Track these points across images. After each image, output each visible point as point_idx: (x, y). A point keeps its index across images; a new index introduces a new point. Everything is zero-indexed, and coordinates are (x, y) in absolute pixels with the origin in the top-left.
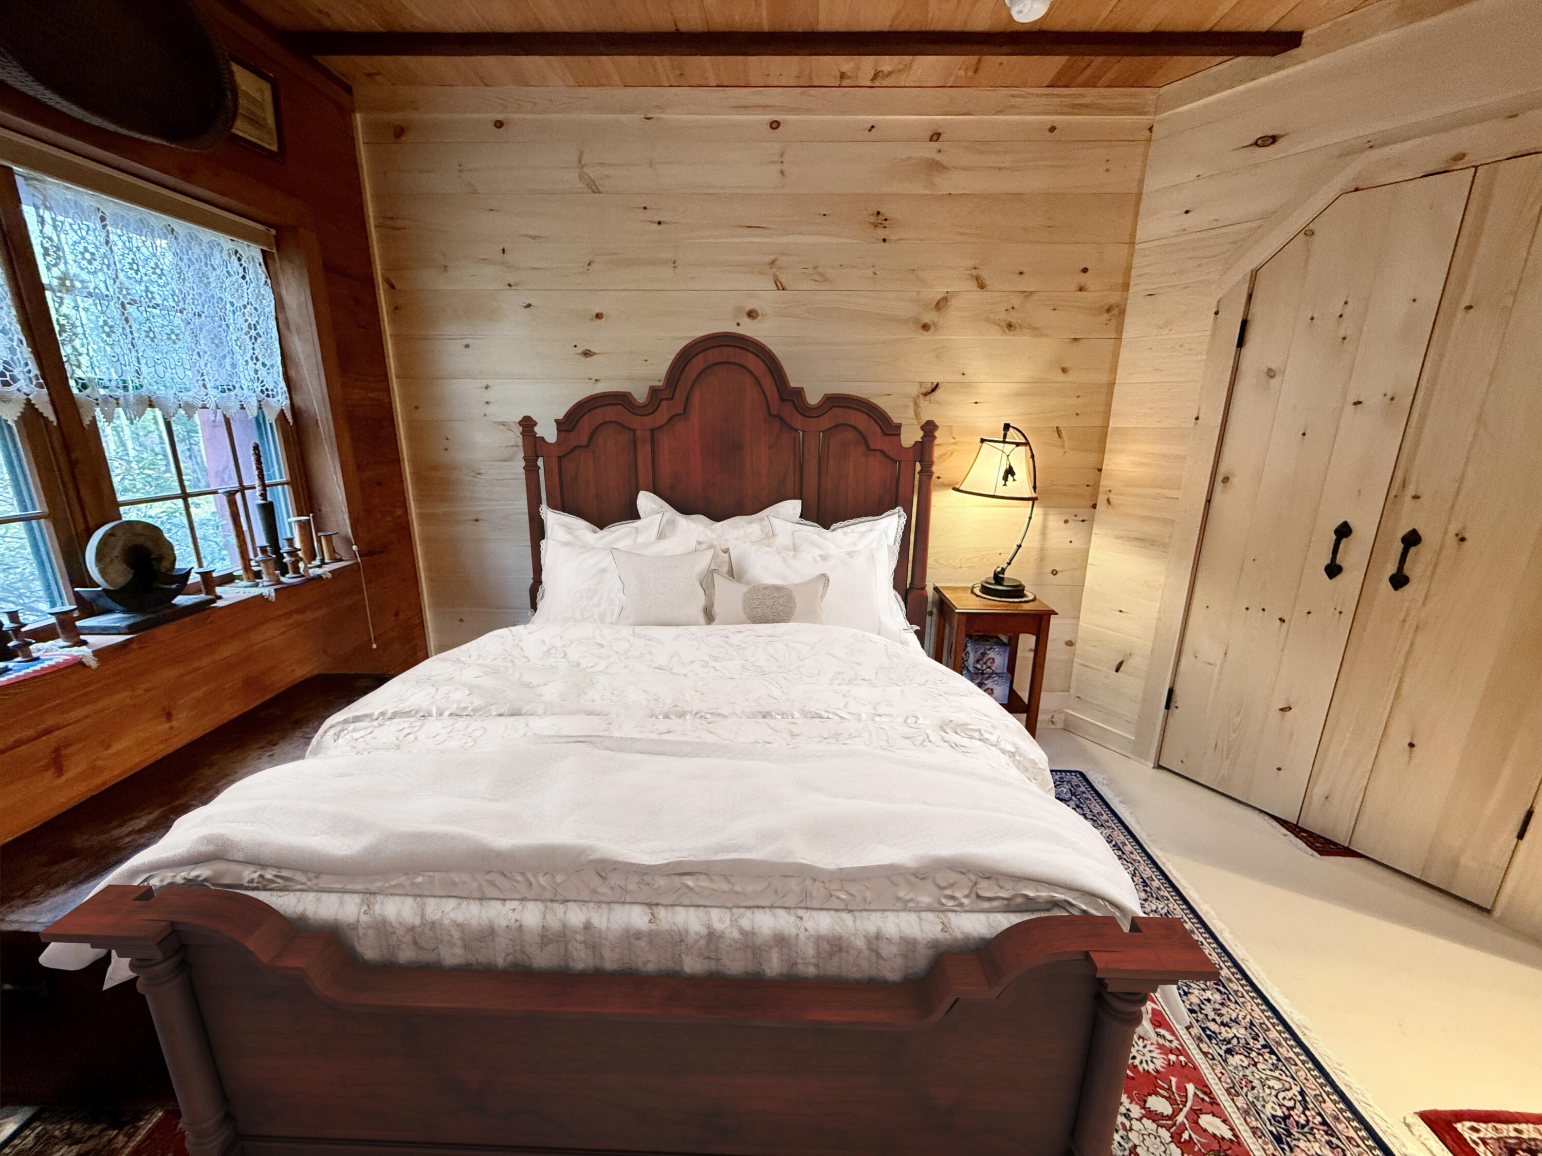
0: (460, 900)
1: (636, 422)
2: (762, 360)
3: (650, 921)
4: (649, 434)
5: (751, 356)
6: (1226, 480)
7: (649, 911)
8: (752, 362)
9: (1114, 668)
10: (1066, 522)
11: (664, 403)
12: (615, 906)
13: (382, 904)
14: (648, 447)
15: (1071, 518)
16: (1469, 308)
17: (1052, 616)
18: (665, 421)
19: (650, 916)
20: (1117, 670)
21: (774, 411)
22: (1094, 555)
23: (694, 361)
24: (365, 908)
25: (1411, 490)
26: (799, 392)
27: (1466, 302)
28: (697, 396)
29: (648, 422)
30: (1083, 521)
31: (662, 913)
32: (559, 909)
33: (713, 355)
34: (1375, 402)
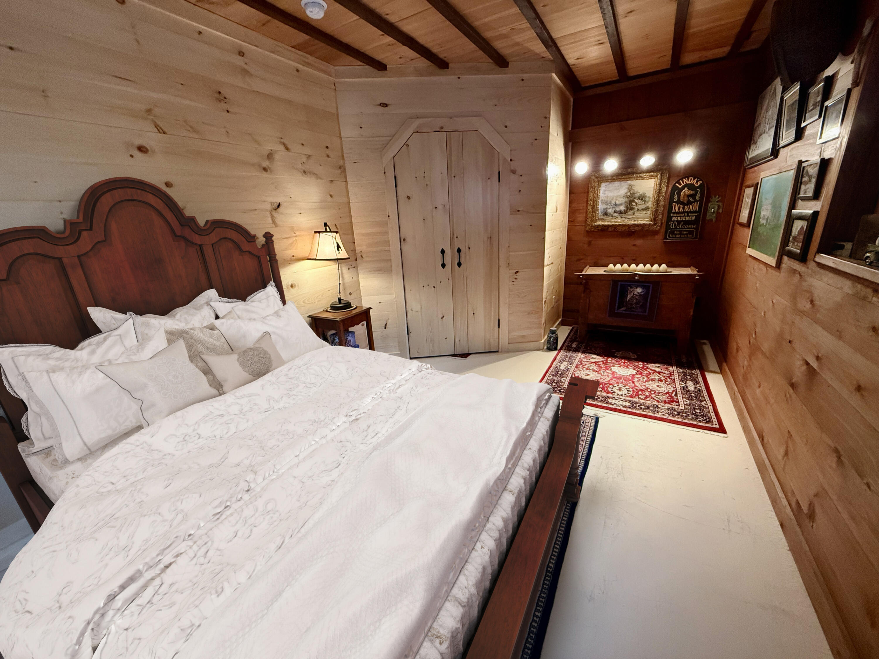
0: (462, 573)
1: (59, 252)
2: (160, 198)
3: (513, 495)
4: (76, 260)
5: (150, 195)
6: (404, 240)
7: (508, 491)
8: (151, 199)
9: (384, 328)
10: (349, 269)
11: (85, 234)
12: (500, 502)
13: (441, 626)
14: (80, 271)
15: (350, 267)
16: (454, 177)
17: (371, 310)
18: (90, 247)
19: (510, 493)
20: (385, 328)
21: (178, 233)
22: (362, 283)
23: (103, 199)
24: (437, 641)
25: (455, 236)
26: (193, 219)
27: (453, 175)
28: (114, 227)
29: (73, 250)
30: (354, 267)
31: (510, 487)
32: (489, 525)
33: (119, 194)
34: (440, 207)
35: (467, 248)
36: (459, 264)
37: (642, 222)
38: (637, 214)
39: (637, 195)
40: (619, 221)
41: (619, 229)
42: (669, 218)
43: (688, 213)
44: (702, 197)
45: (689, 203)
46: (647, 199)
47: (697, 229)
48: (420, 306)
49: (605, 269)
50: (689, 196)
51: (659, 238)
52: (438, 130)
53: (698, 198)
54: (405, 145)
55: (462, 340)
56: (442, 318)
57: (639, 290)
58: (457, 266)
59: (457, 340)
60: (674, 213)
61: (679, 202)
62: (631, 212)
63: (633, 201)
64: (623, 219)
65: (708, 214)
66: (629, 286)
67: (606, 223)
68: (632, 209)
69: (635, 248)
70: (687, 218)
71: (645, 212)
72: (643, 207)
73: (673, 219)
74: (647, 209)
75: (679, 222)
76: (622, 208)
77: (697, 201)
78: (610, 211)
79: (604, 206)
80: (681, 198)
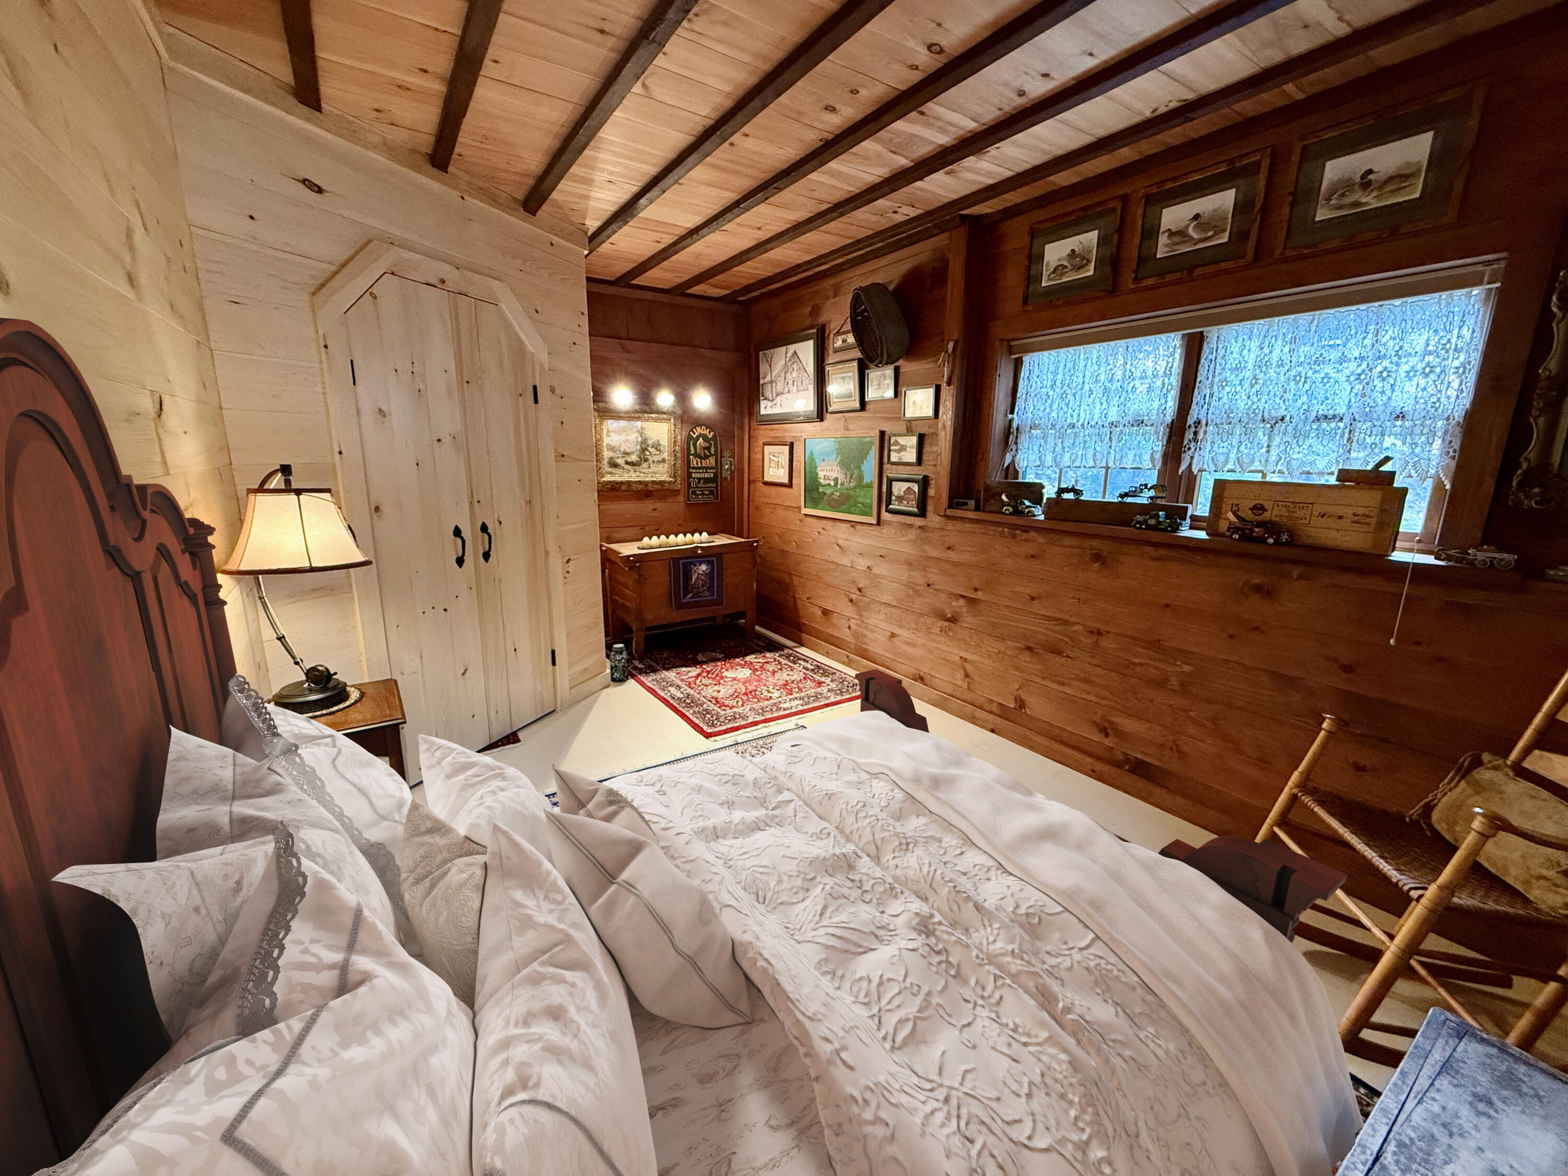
6: (377, 509)
16: (469, 382)
25: (476, 499)
27: (466, 379)
34: (447, 440)
35: (497, 523)
36: (486, 556)
37: (662, 479)
38: (654, 468)
39: (650, 442)
40: (632, 476)
41: (634, 487)
42: (689, 475)
43: (706, 468)
44: (716, 451)
45: (706, 457)
46: (662, 448)
47: (716, 488)
48: (419, 660)
49: (639, 544)
50: (705, 448)
51: (681, 498)
52: (433, 281)
53: (713, 452)
54: (368, 294)
55: (500, 712)
56: (463, 674)
57: (704, 567)
58: (482, 560)
59: (492, 713)
60: (693, 468)
61: (696, 455)
62: (645, 465)
63: (646, 449)
64: (638, 473)
65: (724, 471)
66: (692, 563)
67: (618, 479)
68: (646, 460)
69: (655, 514)
70: (706, 475)
71: (662, 465)
72: (659, 458)
73: (693, 475)
74: (663, 461)
75: (699, 479)
76: (634, 458)
77: (712, 455)
78: (620, 461)
79: (611, 454)
80: (698, 451)
